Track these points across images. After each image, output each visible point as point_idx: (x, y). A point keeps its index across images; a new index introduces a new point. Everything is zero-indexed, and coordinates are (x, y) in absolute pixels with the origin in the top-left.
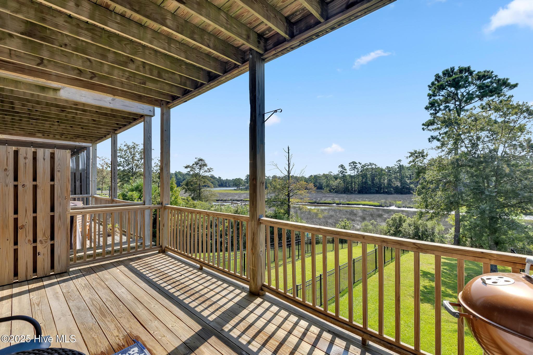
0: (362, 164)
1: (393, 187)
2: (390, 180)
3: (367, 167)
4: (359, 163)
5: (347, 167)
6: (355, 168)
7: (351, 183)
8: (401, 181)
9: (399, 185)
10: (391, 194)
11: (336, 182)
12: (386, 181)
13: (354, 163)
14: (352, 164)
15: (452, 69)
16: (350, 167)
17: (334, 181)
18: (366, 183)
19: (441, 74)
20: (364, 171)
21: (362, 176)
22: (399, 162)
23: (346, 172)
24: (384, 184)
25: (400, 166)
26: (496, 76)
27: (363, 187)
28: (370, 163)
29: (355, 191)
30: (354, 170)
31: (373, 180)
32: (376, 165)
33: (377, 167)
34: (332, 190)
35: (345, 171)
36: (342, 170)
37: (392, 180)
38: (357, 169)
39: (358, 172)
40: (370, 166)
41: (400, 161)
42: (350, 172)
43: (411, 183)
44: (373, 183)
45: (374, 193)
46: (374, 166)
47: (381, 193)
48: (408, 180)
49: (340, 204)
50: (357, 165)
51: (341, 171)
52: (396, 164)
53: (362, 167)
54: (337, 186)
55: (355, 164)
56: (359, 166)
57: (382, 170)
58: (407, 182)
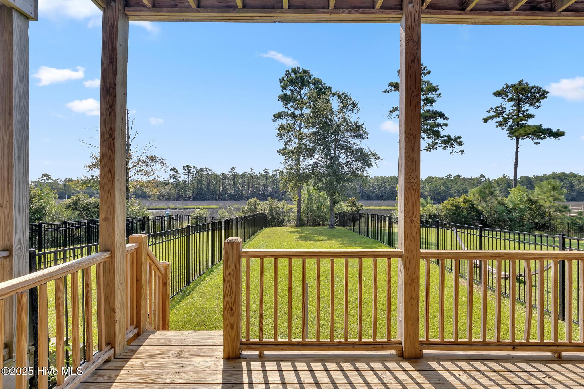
0: (197, 169)
1: (227, 194)
2: (224, 187)
3: (202, 172)
4: (194, 167)
5: (181, 171)
6: (189, 172)
7: (185, 189)
8: (234, 189)
9: (233, 192)
10: (226, 200)
11: (167, 187)
12: (221, 188)
13: (188, 166)
14: (186, 168)
15: (299, 68)
16: (184, 171)
17: (164, 187)
18: (201, 189)
19: (290, 71)
20: (199, 176)
21: (197, 182)
22: (233, 170)
23: (179, 177)
24: (219, 191)
25: (234, 172)
26: (325, 84)
27: (197, 194)
28: (206, 168)
29: (189, 198)
30: (188, 174)
31: (208, 186)
32: (211, 170)
33: (212, 173)
34: (162, 198)
35: (178, 175)
36: (174, 173)
37: (227, 187)
38: (192, 173)
39: (192, 177)
40: (206, 171)
41: (234, 168)
42: (183, 177)
43: (243, 190)
44: (208, 189)
45: (209, 200)
46: (209, 172)
47: (216, 200)
48: (241, 187)
49: (176, 209)
50: (191, 169)
51: (174, 175)
52: (231, 171)
53: (197, 172)
54: (168, 193)
55: (189, 168)
56: (193, 170)
57: (217, 176)
58: (240, 189)
